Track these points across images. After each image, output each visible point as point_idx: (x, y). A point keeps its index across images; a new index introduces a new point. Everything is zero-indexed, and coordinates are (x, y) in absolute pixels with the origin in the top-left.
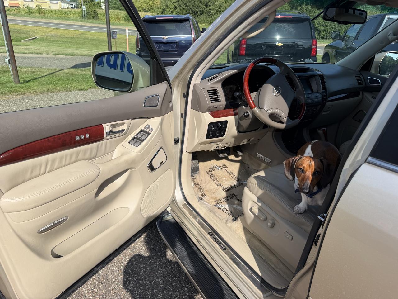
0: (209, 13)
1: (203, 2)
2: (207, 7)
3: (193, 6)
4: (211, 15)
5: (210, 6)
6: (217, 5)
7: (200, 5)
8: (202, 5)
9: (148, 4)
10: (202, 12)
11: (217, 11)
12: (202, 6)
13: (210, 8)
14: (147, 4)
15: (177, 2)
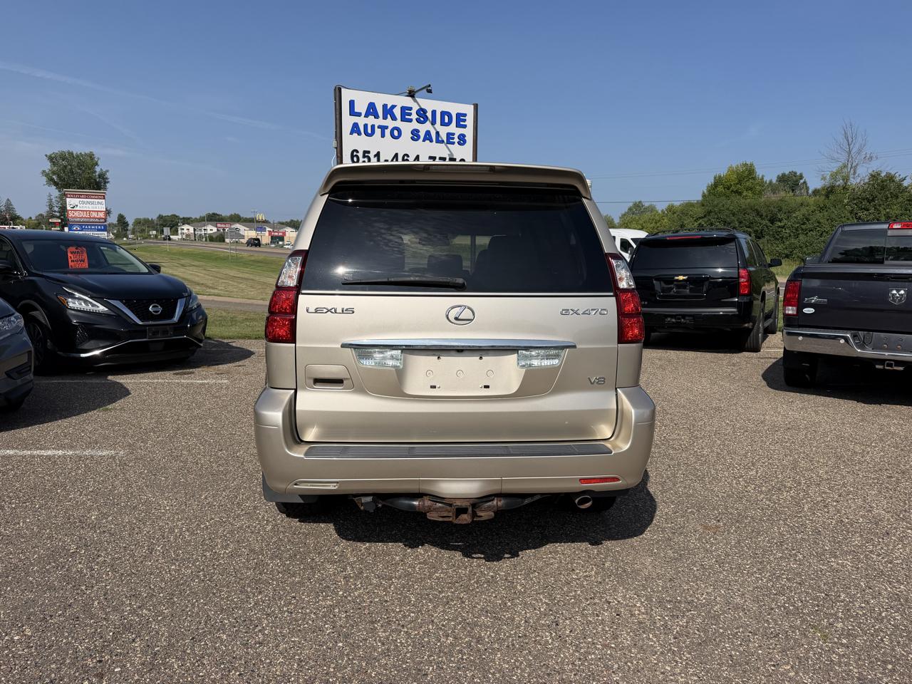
0: (778, 235)
1: (764, 214)
2: (772, 223)
3: (740, 223)
4: (782, 238)
5: (780, 221)
6: (796, 218)
7: (758, 219)
8: (762, 219)
9: (658, 225)
10: (761, 233)
11: (797, 230)
12: (762, 222)
13: (780, 224)
14: (656, 223)
15: (705, 216)
